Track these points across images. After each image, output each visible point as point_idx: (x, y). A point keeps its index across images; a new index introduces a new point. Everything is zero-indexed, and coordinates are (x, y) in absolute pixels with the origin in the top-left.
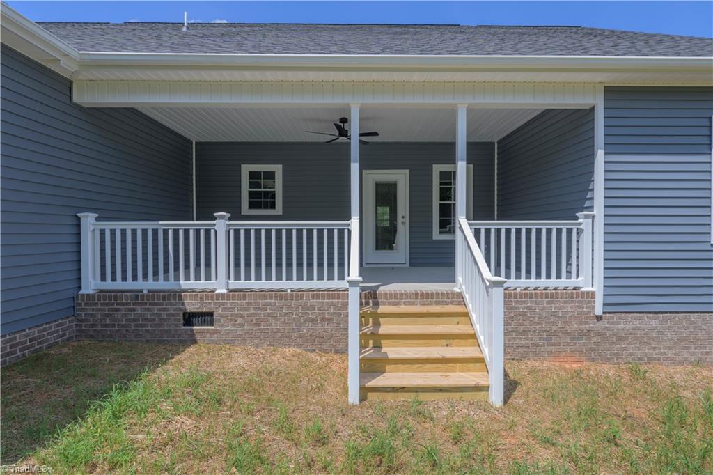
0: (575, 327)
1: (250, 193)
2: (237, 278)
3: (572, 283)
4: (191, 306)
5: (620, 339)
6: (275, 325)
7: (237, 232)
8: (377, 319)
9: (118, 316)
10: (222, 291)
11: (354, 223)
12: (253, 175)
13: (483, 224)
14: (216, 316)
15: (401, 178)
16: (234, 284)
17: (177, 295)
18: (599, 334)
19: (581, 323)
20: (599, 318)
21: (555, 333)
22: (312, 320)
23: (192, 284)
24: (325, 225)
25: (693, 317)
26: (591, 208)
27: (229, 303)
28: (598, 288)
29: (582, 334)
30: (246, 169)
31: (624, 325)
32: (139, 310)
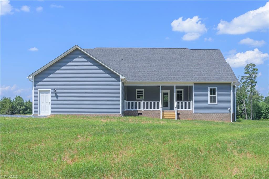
0: (190, 115)
1: (138, 95)
2: (145, 109)
3: (190, 109)
4: (139, 112)
5: (196, 117)
6: (150, 115)
7: (145, 103)
8: (164, 113)
9: (129, 113)
10: (143, 110)
11: (161, 101)
12: (138, 91)
13: (178, 101)
14: (142, 114)
15: (169, 92)
16: (144, 109)
17: (137, 111)
18: (193, 116)
19: (191, 115)
20: (193, 114)
21: (187, 116)
22: (155, 114)
23: (139, 109)
24: (157, 101)
25: (206, 114)
26: (192, 99)
27: (144, 112)
28: (193, 110)
29: (191, 116)
30: (137, 90)
31: (197, 115)
32: (132, 113)
